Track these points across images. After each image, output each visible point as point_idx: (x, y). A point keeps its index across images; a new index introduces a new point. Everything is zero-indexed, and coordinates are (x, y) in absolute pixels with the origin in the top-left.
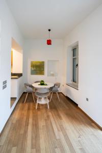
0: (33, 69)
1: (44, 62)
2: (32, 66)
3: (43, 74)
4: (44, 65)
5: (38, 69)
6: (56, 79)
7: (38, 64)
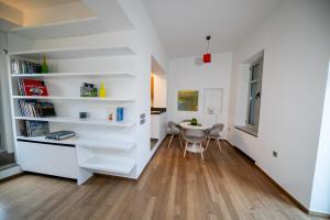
0: (181, 102)
1: (197, 92)
2: (179, 98)
3: (195, 110)
4: (197, 97)
5: (188, 102)
7: (189, 94)
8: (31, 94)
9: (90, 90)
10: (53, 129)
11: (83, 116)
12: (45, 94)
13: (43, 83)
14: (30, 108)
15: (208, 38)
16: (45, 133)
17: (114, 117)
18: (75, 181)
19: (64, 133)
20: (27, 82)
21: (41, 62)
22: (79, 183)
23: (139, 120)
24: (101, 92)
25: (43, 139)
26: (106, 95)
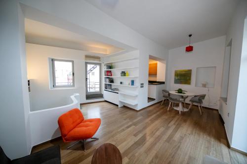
0: (176, 78)
1: (191, 70)
2: (175, 75)
3: (189, 83)
4: (190, 74)
5: (182, 78)
6: (209, 90)
7: (184, 72)
8: (108, 75)
9: (124, 74)
10: (113, 87)
11: (121, 83)
12: (111, 75)
13: (111, 72)
14: (108, 80)
15: (190, 36)
16: (110, 89)
17: (130, 84)
18: (117, 105)
19: (116, 89)
20: (108, 72)
21: (110, 65)
22: (119, 106)
23: (140, 86)
24: (127, 74)
25: (110, 90)
26: (128, 76)
